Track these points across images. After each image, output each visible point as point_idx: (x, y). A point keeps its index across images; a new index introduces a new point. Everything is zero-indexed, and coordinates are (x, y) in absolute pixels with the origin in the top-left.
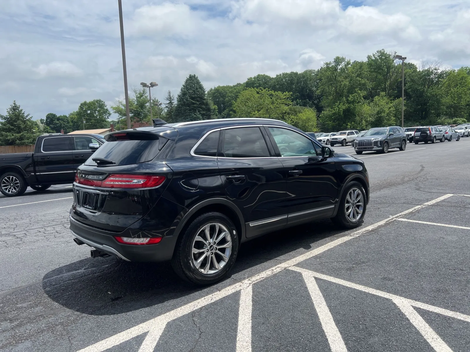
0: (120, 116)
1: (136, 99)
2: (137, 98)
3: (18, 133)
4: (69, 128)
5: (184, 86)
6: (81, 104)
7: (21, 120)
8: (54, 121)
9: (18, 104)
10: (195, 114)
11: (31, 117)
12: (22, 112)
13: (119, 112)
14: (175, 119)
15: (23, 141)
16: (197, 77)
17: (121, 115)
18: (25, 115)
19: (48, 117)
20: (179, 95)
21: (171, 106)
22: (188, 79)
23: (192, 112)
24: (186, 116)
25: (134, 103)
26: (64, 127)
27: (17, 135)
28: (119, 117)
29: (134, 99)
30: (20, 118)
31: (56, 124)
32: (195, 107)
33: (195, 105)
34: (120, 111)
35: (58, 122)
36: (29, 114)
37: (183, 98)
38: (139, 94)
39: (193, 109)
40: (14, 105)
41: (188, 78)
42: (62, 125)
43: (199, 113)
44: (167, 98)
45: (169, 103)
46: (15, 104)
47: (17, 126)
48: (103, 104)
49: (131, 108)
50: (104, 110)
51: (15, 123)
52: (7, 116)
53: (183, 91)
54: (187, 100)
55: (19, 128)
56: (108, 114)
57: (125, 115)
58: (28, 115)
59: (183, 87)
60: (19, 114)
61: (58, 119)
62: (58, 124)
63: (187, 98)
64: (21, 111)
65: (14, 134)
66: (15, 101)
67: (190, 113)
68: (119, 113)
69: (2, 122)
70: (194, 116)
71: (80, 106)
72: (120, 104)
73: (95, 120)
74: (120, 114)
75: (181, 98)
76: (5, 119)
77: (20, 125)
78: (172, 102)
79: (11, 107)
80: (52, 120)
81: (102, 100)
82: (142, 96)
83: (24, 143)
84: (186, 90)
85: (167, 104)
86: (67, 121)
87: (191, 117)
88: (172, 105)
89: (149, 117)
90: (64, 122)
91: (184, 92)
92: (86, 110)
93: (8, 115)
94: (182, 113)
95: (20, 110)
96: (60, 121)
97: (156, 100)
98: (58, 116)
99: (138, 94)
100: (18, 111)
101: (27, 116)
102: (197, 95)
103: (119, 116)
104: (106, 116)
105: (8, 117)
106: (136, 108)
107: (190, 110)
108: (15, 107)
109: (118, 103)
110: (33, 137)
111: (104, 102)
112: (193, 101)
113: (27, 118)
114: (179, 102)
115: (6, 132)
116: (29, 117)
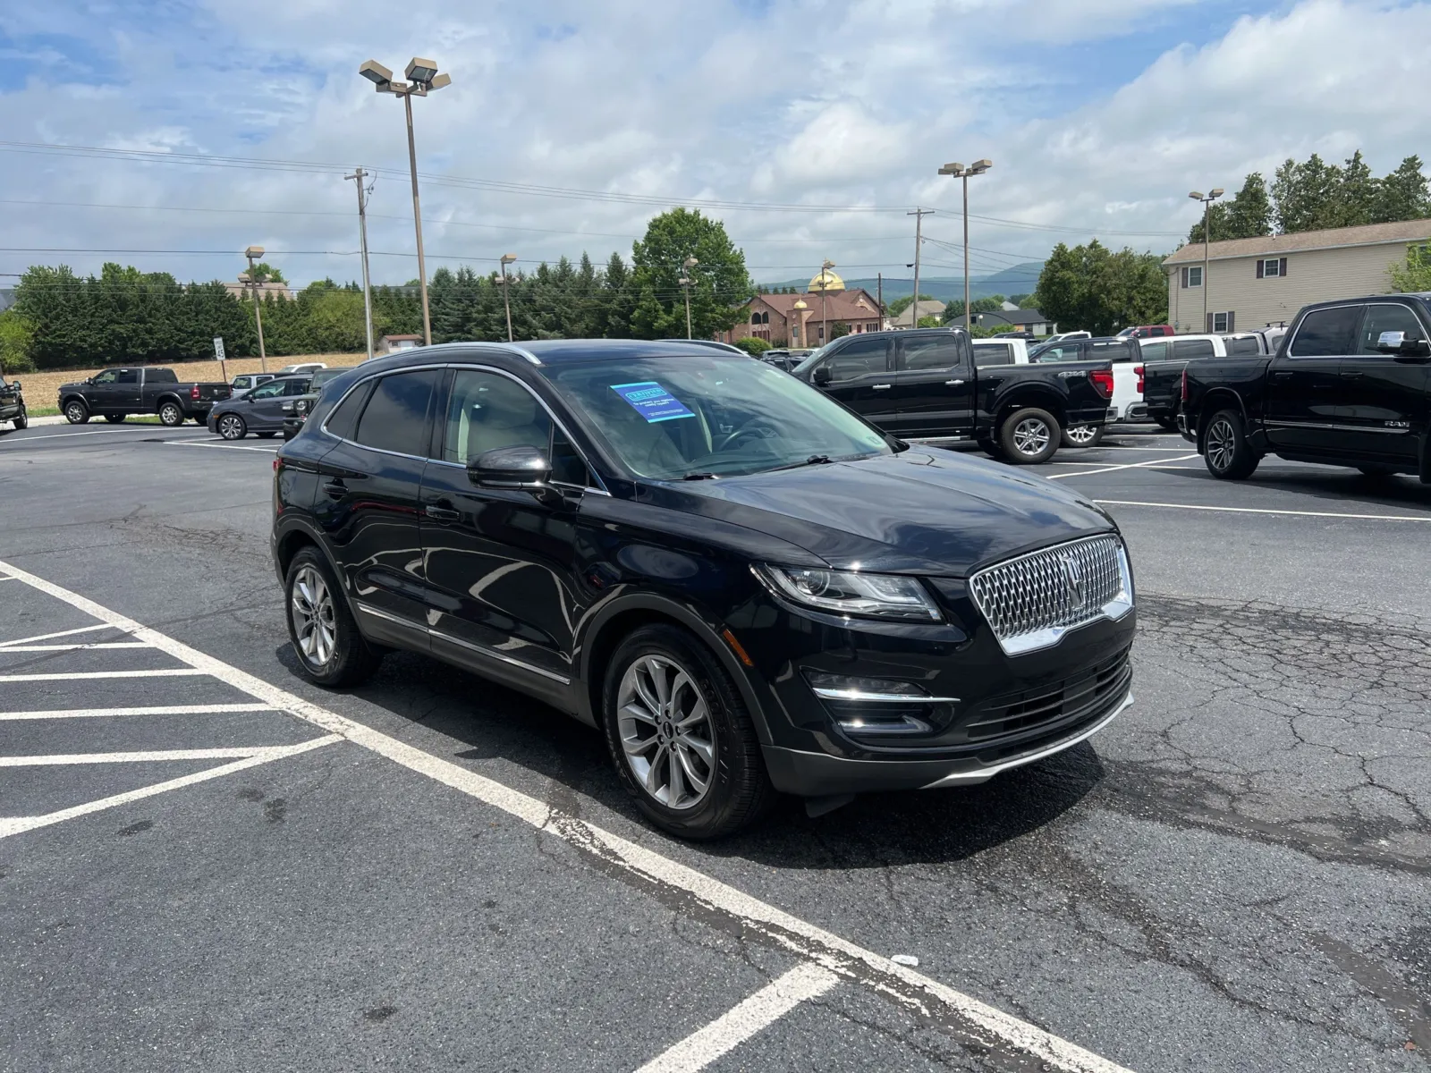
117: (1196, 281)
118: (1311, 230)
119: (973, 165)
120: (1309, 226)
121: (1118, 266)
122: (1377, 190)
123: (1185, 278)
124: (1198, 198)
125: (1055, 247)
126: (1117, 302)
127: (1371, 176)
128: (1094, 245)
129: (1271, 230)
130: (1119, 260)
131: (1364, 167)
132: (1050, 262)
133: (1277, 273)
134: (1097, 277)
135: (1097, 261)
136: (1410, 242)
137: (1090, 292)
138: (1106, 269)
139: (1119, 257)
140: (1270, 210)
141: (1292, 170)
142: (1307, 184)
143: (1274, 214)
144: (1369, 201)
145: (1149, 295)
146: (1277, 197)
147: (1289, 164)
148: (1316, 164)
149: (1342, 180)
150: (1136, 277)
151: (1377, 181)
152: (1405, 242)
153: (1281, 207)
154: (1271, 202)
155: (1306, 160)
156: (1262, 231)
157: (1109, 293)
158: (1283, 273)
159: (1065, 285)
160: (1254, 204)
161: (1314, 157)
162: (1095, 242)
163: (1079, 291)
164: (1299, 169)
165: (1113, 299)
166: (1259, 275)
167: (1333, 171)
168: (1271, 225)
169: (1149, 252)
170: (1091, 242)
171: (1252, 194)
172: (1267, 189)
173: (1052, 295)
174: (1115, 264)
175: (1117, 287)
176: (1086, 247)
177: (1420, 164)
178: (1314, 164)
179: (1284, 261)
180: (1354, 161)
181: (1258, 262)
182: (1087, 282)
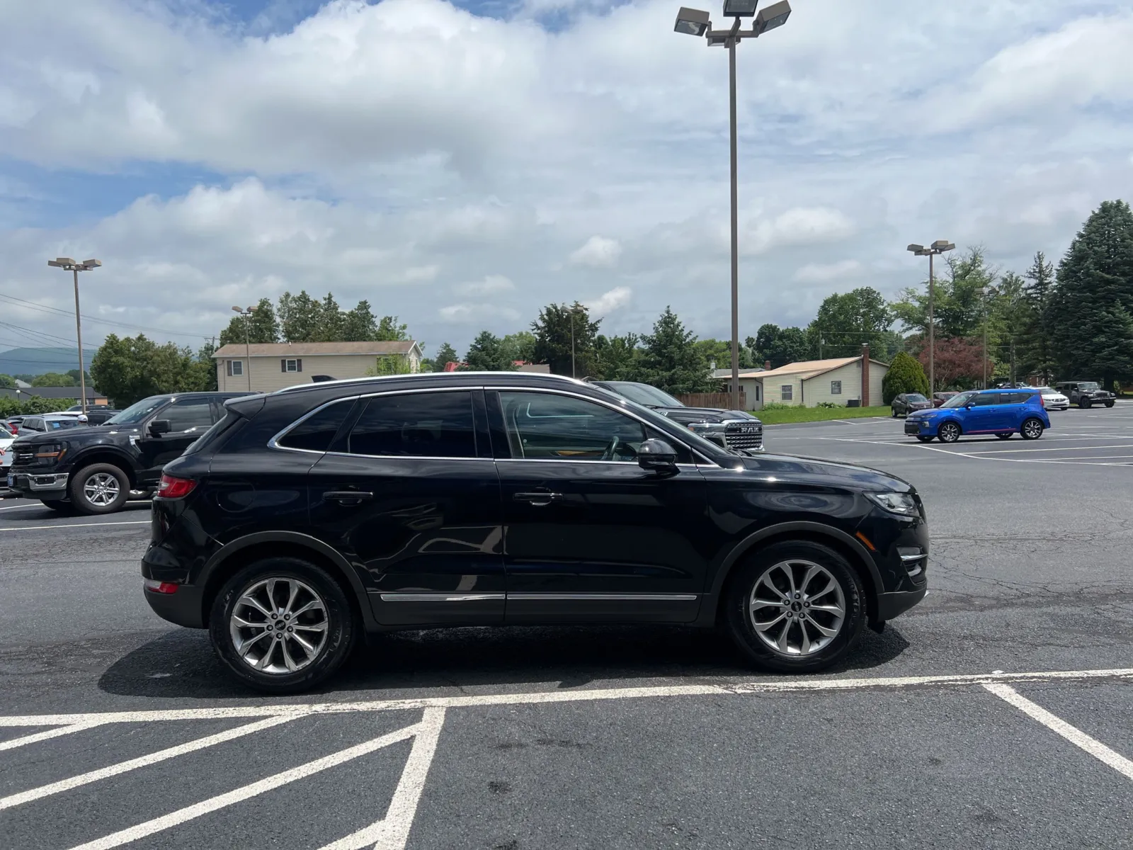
0: (907, 326)
1: (951, 281)
2: (954, 277)
3: (668, 370)
4: (801, 355)
5: (1081, 236)
6: (826, 302)
7: (675, 344)
8: (772, 341)
9: (673, 313)
10: (1108, 313)
11: (695, 336)
12: (680, 328)
13: (905, 315)
14: (1048, 326)
15: (675, 386)
16: (1127, 207)
17: (909, 323)
18: (685, 333)
19: (761, 333)
20: (1065, 261)
21: (1041, 293)
22: (1096, 215)
23: (1101, 306)
24: (1079, 319)
25: (946, 292)
26: (791, 354)
27: (665, 374)
28: (904, 328)
29: (948, 282)
30: (675, 340)
31: (777, 347)
32: (1110, 291)
33: (1113, 287)
34: (907, 314)
35: (780, 343)
36: (692, 332)
37: (1074, 269)
38: (959, 268)
39: (1103, 297)
40: (667, 315)
41: (1097, 212)
42: (788, 350)
43: (1123, 308)
44: (1032, 271)
45: (1038, 285)
46: (668, 312)
47: (667, 356)
48: (875, 299)
49: (938, 303)
50: (877, 313)
51: (665, 351)
52: (652, 336)
53: (1077, 249)
54: (1087, 274)
55: (671, 359)
56: (886, 320)
57: (919, 322)
58: (689, 334)
59: (1077, 239)
60: (674, 332)
61: (782, 336)
62: (779, 346)
63: (1087, 267)
64: (678, 325)
65: (660, 372)
66: (668, 307)
67: (1092, 309)
68: (905, 319)
69: (643, 349)
70: (1107, 317)
71: (822, 307)
72: (910, 296)
73: (852, 336)
74: (907, 321)
75: (1071, 269)
76: (650, 343)
77: (673, 353)
78: (1046, 282)
79: (660, 319)
80: (768, 340)
81: (874, 290)
82: (968, 272)
83: (677, 389)
84: (1086, 247)
85: (1032, 288)
86: (798, 340)
87: (1096, 321)
88: (1046, 289)
89: (983, 324)
90: (792, 342)
91: (1080, 251)
92: (834, 314)
93: (655, 334)
94: (1069, 309)
95: (676, 322)
96: (784, 340)
97: (1014, 278)
98: (781, 330)
99: (957, 267)
100: (672, 325)
101: (687, 336)
102: (1122, 258)
103: (903, 326)
104: (881, 327)
105: (655, 338)
106: (949, 304)
107: (1094, 302)
108: (669, 317)
109: (904, 293)
110: (693, 378)
111: (879, 294)
112: (1107, 276)
113: (687, 340)
114: (1062, 280)
115: (648, 368)
116: (691, 337)
117: (238, 371)
118: (307, 342)
119: (84, 262)
120: (304, 339)
121: (165, 356)
122: (344, 320)
123: (229, 368)
124: (239, 311)
125: (108, 337)
126: (166, 384)
127: (340, 310)
128: (141, 338)
129: (279, 339)
130: (165, 352)
131: (335, 304)
132: (105, 349)
133: (295, 369)
134: (148, 363)
135: (146, 351)
136: (379, 355)
137: (142, 375)
138: (155, 358)
139: (164, 349)
140: (278, 325)
141: (290, 299)
142: (301, 310)
143: (281, 328)
144: (341, 326)
145: (191, 380)
146: (282, 317)
147: (287, 295)
148: (305, 298)
149: (322, 310)
150: (180, 366)
151: (344, 314)
152: (376, 355)
153: (285, 324)
154: (278, 320)
155: (298, 294)
156: (273, 339)
157: (159, 376)
158: (300, 370)
159: (119, 368)
160: (267, 320)
161: (303, 292)
162: (142, 335)
163: (130, 374)
164: (295, 300)
165: (162, 381)
166: (284, 370)
167: (315, 304)
168: (279, 336)
169: (188, 347)
170: (138, 335)
171: (263, 313)
172: (275, 310)
173: (108, 376)
174: (162, 354)
175: (165, 372)
176: (135, 339)
177: (369, 306)
178: (304, 298)
179: (299, 361)
180: (329, 299)
181: (282, 361)
182: (138, 367)
